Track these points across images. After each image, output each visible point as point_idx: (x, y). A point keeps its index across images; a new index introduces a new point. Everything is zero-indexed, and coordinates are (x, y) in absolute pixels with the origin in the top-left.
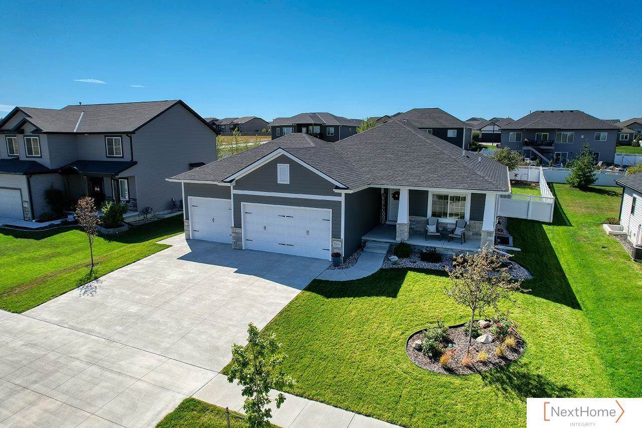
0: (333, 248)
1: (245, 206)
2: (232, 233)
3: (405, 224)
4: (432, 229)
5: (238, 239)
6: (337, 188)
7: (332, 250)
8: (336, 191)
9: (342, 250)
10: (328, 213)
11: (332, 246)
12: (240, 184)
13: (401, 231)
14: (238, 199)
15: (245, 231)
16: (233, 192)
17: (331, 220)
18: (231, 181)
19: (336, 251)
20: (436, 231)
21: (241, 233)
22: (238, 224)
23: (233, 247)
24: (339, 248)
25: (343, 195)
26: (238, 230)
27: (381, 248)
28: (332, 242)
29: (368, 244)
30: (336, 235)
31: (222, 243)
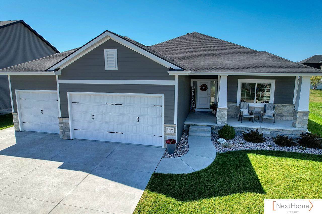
0: (165, 134)
1: (72, 96)
2: (60, 123)
3: (225, 109)
4: (245, 112)
5: (66, 129)
6: (171, 69)
7: (164, 136)
8: (170, 73)
9: (175, 136)
10: (160, 98)
11: (165, 132)
12: (65, 74)
13: (221, 115)
14: (64, 89)
15: (73, 121)
16: (59, 82)
17: (163, 105)
18: (56, 70)
19: (169, 137)
20: (248, 114)
21: (69, 123)
22: (65, 114)
23: (61, 138)
24: (172, 134)
25: (176, 78)
26: (65, 120)
27: (204, 131)
28: (165, 128)
29: (191, 129)
30: (168, 121)
31: (51, 134)
